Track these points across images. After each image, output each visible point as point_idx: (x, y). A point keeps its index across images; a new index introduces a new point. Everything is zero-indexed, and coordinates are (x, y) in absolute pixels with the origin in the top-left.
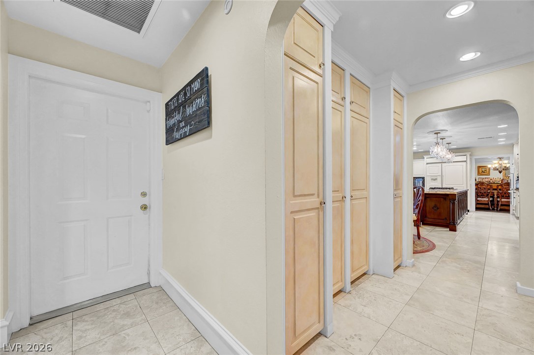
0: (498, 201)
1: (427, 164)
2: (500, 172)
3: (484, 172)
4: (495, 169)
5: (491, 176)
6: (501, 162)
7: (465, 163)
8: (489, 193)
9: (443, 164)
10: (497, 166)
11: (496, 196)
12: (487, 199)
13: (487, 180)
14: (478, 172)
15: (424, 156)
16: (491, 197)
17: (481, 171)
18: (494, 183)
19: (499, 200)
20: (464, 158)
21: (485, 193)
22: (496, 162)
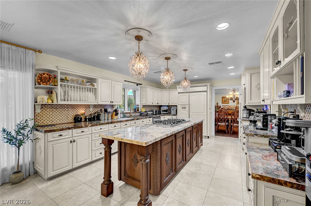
0: (231, 126)
1: (179, 93)
2: (234, 102)
3: (226, 101)
4: (231, 99)
5: (229, 105)
6: (234, 94)
7: (205, 93)
8: (226, 118)
9: (191, 94)
10: (231, 96)
11: (230, 121)
12: (224, 124)
13: (227, 107)
14: (222, 101)
15: (177, 86)
16: (227, 122)
17: (224, 101)
18: (231, 110)
19: (232, 124)
20: (204, 88)
21: (223, 119)
22: (231, 93)
